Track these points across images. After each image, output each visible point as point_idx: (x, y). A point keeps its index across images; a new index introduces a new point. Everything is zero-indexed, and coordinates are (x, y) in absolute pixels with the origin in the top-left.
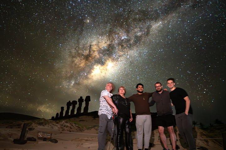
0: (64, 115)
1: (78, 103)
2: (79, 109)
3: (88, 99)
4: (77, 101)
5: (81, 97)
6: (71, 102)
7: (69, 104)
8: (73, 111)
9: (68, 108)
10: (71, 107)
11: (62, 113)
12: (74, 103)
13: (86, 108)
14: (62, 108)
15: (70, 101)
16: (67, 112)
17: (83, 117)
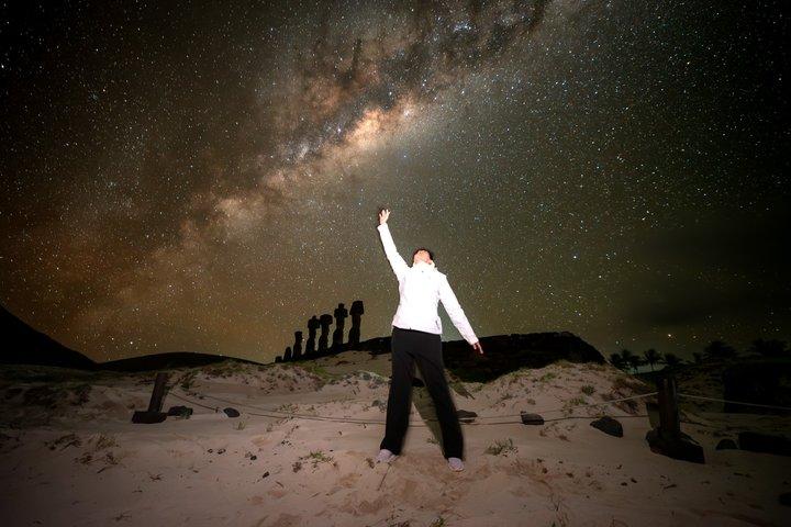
0: (303, 351)
1: (334, 320)
2: (339, 334)
3: (358, 308)
4: (332, 315)
5: (341, 306)
6: (318, 318)
7: (313, 324)
8: (323, 340)
9: (312, 334)
10: (319, 332)
11: (298, 346)
12: (326, 320)
13: (355, 332)
14: (298, 335)
15: (314, 317)
16: (311, 343)
17: (348, 355)
